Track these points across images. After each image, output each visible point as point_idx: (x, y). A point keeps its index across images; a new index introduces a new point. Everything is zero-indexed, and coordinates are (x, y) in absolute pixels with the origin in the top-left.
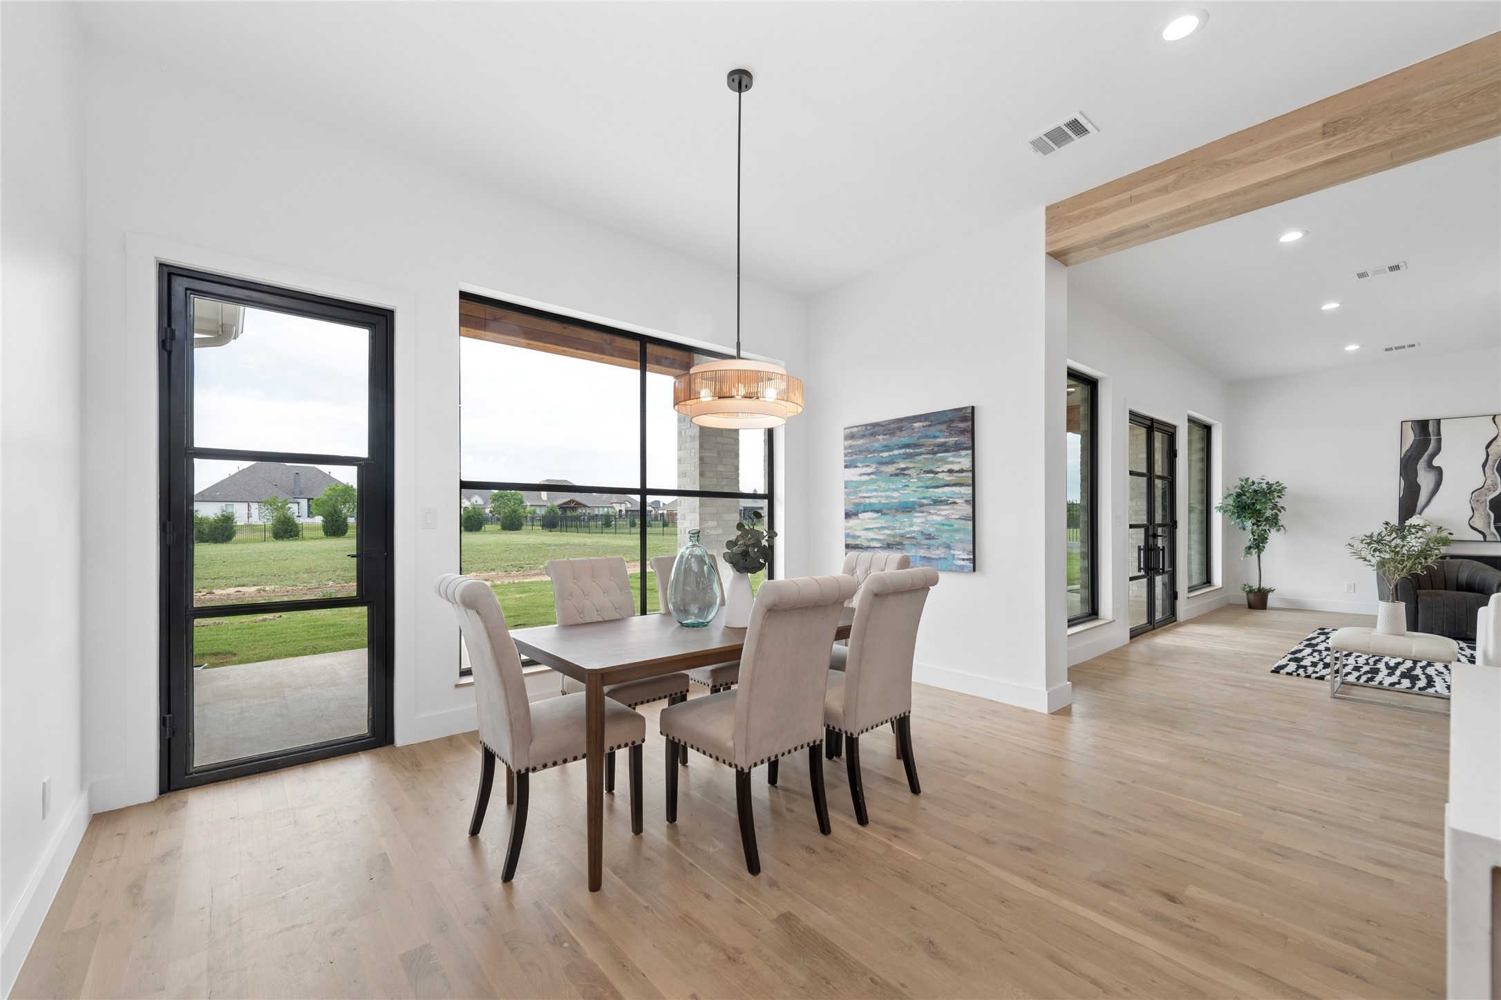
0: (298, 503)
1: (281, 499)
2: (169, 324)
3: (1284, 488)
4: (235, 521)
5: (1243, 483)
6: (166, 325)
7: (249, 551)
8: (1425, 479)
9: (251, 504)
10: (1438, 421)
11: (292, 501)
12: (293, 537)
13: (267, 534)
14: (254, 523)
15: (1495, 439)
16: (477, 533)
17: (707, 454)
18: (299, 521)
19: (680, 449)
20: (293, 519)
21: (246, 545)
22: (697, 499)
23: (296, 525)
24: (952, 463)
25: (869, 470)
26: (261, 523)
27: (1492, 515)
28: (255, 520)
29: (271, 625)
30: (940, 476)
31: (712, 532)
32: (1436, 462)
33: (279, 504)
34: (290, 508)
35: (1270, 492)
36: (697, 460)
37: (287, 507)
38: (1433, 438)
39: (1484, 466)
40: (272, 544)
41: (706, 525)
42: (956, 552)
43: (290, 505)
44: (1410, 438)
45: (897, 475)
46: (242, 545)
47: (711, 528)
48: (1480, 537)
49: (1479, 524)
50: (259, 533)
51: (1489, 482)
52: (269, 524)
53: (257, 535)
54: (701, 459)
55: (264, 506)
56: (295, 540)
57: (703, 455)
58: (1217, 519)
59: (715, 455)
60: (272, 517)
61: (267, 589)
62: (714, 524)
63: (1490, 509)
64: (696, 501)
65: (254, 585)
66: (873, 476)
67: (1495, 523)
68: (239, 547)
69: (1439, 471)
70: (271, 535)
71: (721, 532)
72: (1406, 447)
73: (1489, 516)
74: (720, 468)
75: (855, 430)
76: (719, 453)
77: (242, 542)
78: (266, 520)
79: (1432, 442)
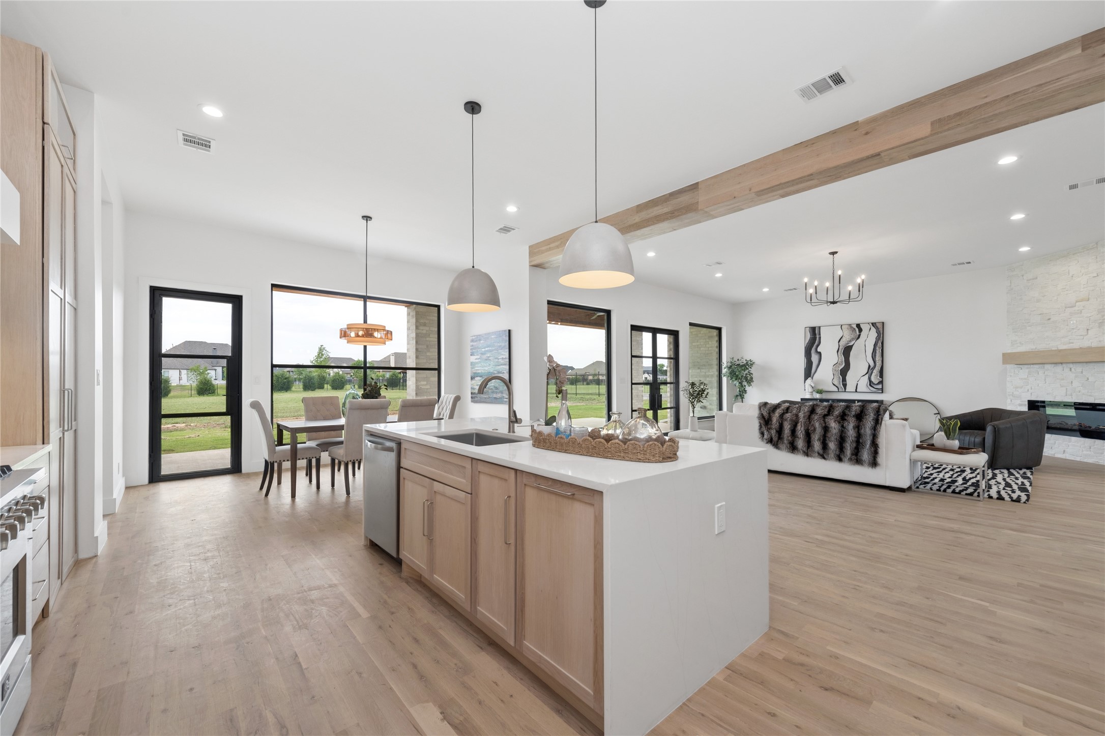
0: (215, 370)
1: (202, 367)
2: (154, 309)
3: (754, 363)
4: (170, 382)
5: (731, 360)
6: (152, 309)
7: (180, 403)
8: (815, 358)
9: (181, 370)
10: (820, 327)
11: (210, 368)
12: (210, 393)
13: (193, 392)
14: (183, 384)
15: (842, 337)
16: (340, 390)
17: (420, 347)
18: (214, 382)
19: (408, 344)
20: (211, 381)
21: (178, 399)
22: (415, 371)
23: (213, 386)
24: (503, 355)
25: (478, 357)
26: (188, 384)
27: (841, 377)
28: (184, 382)
29: (193, 440)
30: (500, 360)
31: (423, 387)
32: (819, 350)
33: (201, 371)
34: (209, 373)
35: (748, 365)
36: (414, 350)
37: (206, 372)
38: (817, 336)
39: (838, 351)
40: (196, 398)
41: (419, 384)
42: (504, 395)
43: (209, 371)
44: (809, 336)
45: (486, 360)
46: (175, 399)
47: (422, 385)
48: (836, 389)
49: (836, 383)
50: (187, 391)
51: (840, 360)
52: (194, 385)
53: (186, 393)
54: (417, 350)
55: (191, 372)
56: (213, 395)
57: (417, 347)
58: (724, 379)
59: (425, 347)
60: (197, 380)
61: (192, 424)
62: (425, 383)
63: (840, 374)
64: (414, 371)
65: (183, 423)
66: (479, 360)
67: (842, 382)
68: (173, 400)
69: (820, 353)
70: (196, 392)
71: (429, 387)
72: (807, 341)
73: (840, 378)
74: (428, 354)
75: (474, 338)
76: (427, 346)
77: (175, 397)
78: (192, 382)
79: (817, 338)
